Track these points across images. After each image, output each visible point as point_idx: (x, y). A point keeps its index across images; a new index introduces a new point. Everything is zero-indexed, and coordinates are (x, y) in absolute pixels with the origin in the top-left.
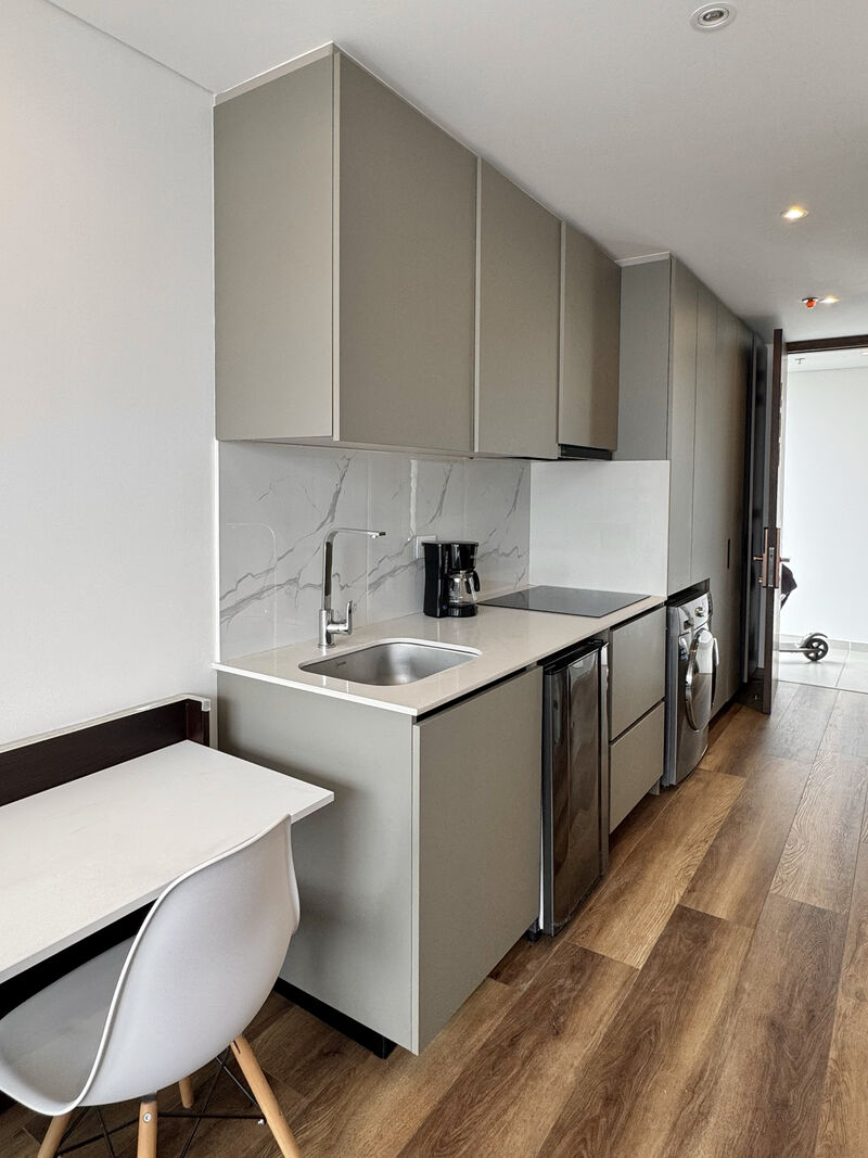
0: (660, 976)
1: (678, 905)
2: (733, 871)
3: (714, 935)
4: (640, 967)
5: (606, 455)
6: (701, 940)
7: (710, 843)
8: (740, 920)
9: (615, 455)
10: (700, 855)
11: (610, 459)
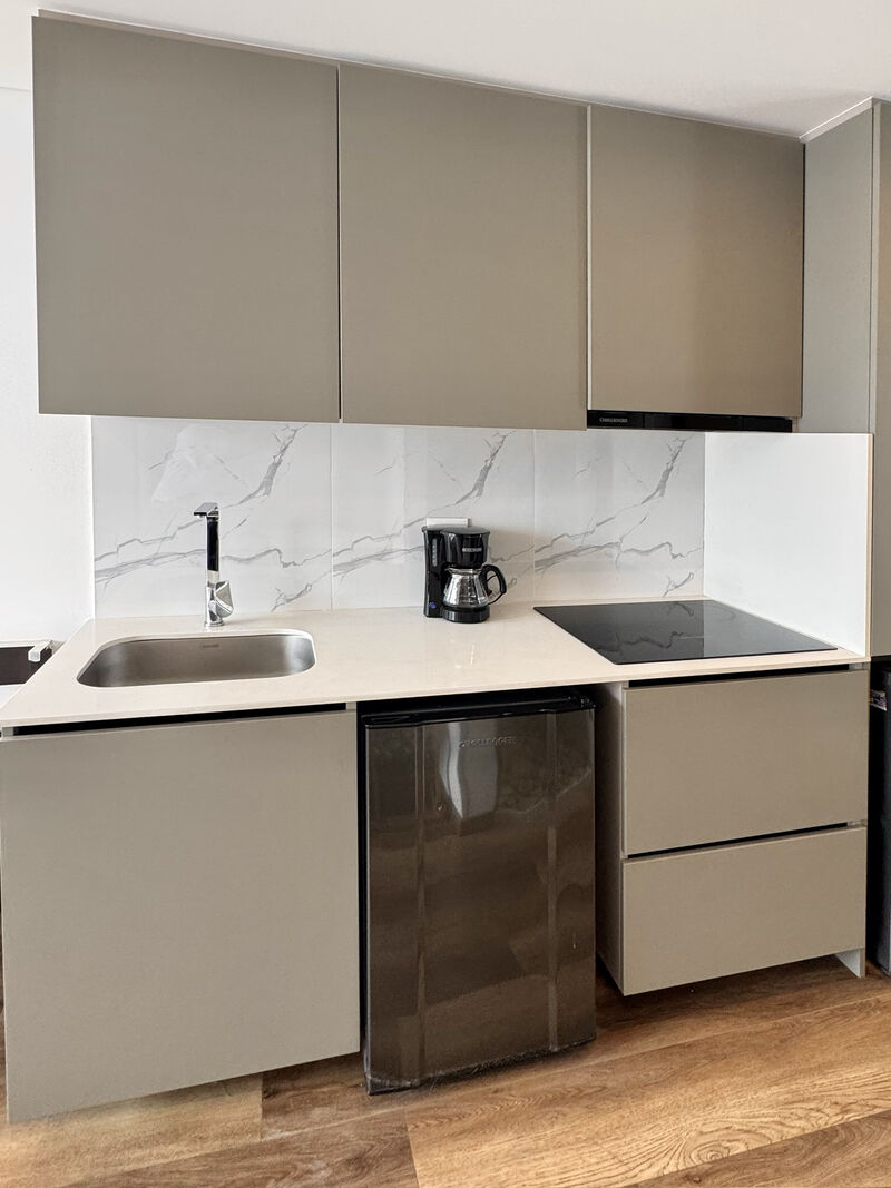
5: (782, 425)
11: (790, 431)
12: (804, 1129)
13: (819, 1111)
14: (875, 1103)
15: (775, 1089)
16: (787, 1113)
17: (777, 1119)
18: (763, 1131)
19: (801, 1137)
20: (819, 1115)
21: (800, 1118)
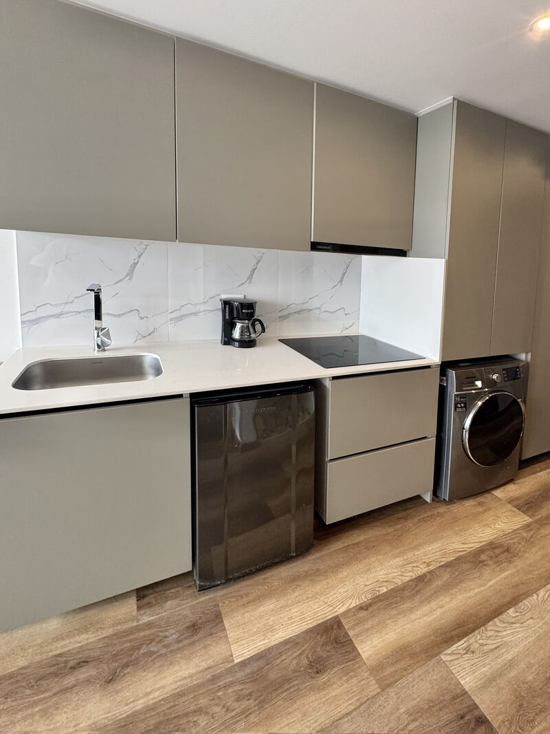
0: (242, 682)
1: (337, 617)
2: (426, 608)
3: (335, 669)
4: (236, 662)
5: (402, 253)
6: (317, 667)
7: (431, 568)
8: (377, 669)
9: (411, 253)
10: (409, 576)
11: (405, 256)
14: (441, 560)
15: (398, 558)
16: (404, 570)
17: (400, 573)
18: (394, 580)
19: (411, 581)
20: (418, 569)
21: (410, 572)
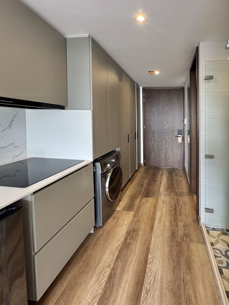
2: (121, 291)
5: (62, 108)
7: (112, 266)
9: (67, 107)
11: (64, 109)
12: (105, 281)
13: (105, 272)
14: (113, 258)
15: (93, 278)
16: (99, 281)
17: (98, 285)
18: (98, 293)
19: (106, 284)
20: (106, 273)
21: (103, 279)
